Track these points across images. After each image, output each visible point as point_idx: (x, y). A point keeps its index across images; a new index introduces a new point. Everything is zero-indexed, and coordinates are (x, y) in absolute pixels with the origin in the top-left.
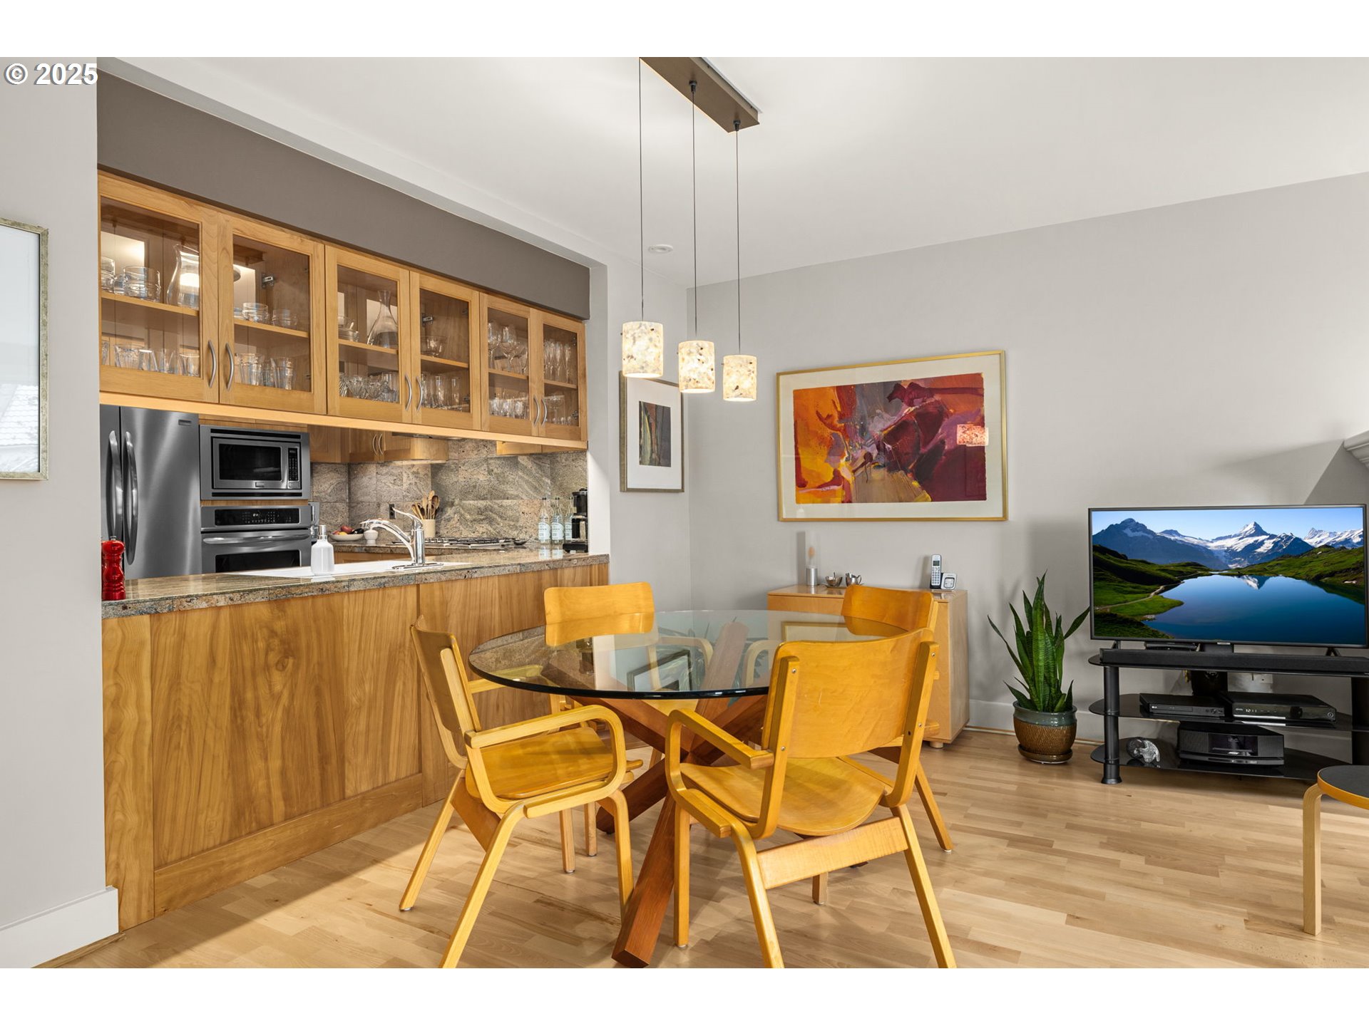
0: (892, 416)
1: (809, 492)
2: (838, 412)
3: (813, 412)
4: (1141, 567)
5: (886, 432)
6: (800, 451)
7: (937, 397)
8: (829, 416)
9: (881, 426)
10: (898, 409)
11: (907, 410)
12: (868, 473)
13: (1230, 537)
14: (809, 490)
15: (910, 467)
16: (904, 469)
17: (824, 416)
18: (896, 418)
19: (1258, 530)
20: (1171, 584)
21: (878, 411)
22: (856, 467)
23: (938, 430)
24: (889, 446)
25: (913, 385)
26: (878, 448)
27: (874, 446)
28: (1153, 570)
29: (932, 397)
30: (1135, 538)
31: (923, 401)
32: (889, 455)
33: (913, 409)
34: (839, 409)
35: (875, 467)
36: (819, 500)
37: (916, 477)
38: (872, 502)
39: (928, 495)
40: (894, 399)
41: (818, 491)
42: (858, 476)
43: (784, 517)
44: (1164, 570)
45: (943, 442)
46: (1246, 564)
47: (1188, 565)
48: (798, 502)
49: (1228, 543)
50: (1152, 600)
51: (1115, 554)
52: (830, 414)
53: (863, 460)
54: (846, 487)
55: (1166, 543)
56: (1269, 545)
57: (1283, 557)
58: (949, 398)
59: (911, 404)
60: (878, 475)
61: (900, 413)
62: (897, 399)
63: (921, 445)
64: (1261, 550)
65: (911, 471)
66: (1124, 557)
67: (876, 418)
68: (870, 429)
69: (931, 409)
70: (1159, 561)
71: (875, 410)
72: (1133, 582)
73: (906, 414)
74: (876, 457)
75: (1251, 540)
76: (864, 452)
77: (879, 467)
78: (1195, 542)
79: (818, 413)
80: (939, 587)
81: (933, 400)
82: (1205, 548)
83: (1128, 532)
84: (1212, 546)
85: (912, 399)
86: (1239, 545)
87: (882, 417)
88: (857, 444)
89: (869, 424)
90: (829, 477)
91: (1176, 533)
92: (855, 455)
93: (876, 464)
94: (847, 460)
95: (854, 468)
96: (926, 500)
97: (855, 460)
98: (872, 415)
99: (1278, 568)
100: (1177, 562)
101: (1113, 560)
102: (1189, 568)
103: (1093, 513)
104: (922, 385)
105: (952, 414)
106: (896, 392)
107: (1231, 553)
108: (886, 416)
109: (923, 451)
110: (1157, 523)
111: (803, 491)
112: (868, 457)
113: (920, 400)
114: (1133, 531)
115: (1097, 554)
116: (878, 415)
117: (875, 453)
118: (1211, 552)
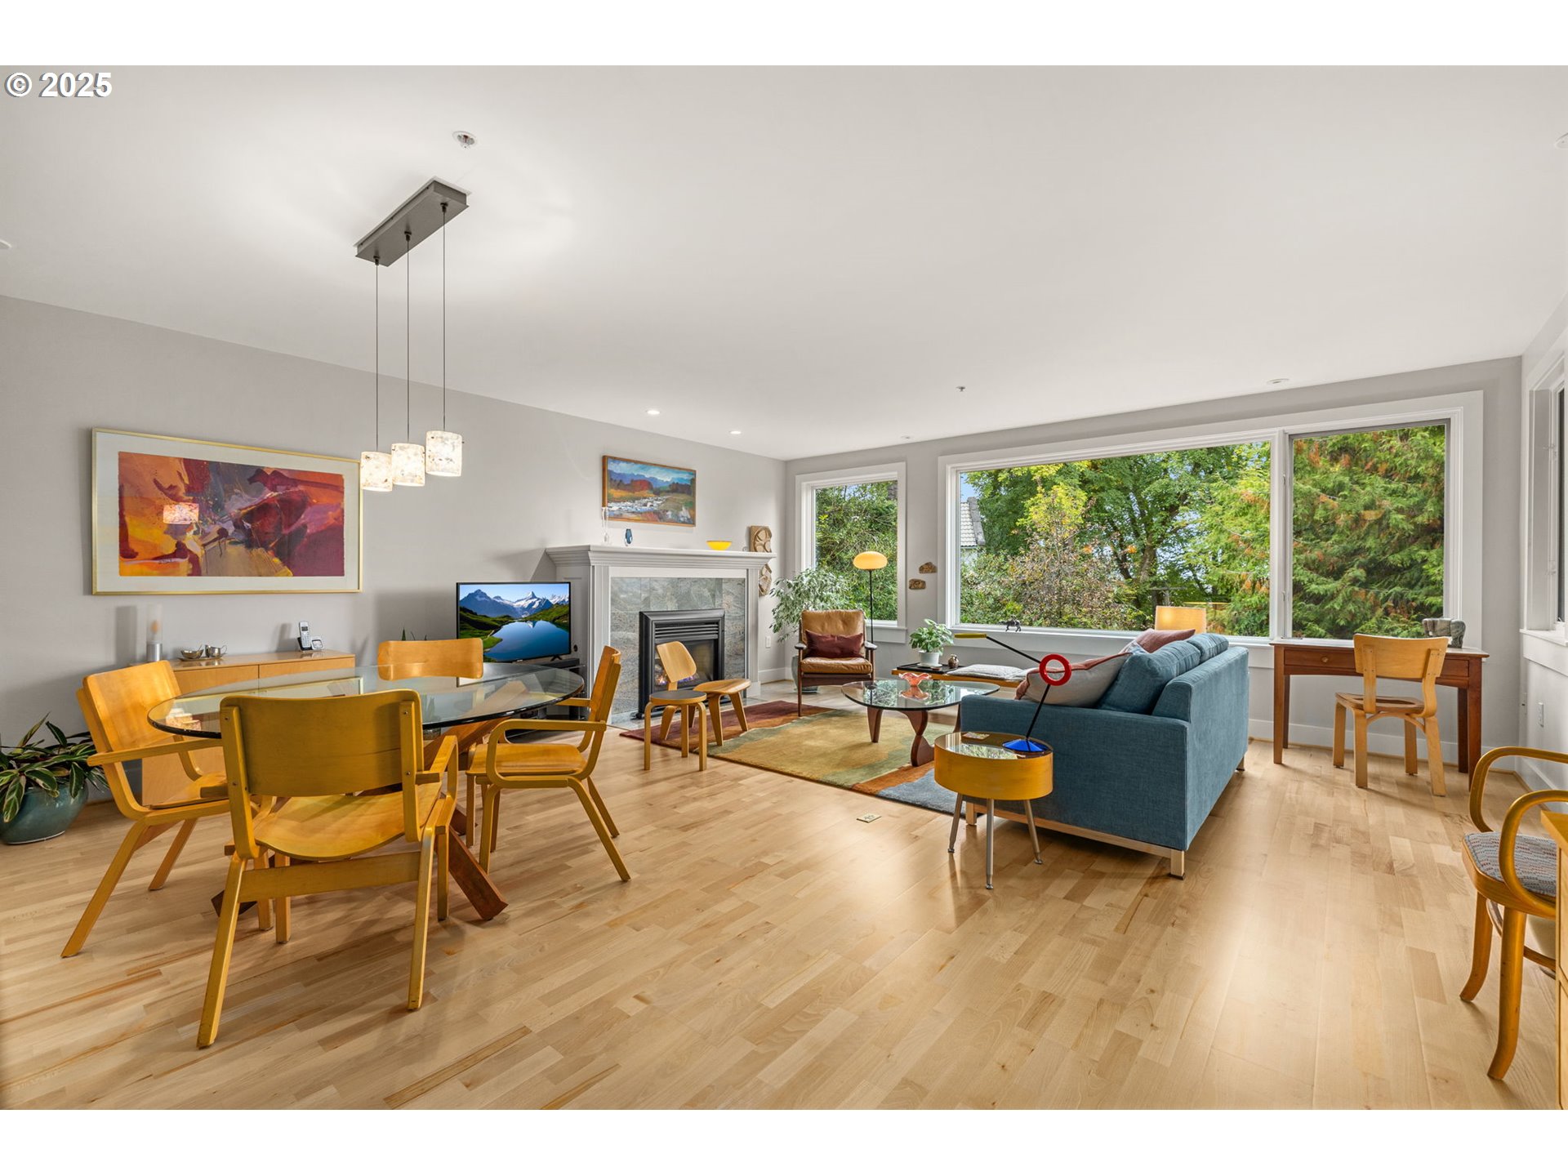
0: (253, 497)
1: (141, 564)
2: (185, 484)
3: (149, 479)
4: (484, 620)
5: (245, 511)
6: (127, 519)
7: (301, 488)
8: (171, 487)
9: (239, 505)
10: (260, 492)
11: (269, 494)
12: (222, 548)
13: (523, 600)
14: (138, 562)
15: (271, 546)
16: (264, 545)
17: (166, 486)
18: (257, 500)
19: (534, 596)
20: (497, 629)
21: (236, 490)
22: (207, 541)
23: (301, 516)
24: (248, 525)
25: (277, 473)
26: (235, 525)
27: (231, 522)
28: (488, 621)
29: (296, 486)
30: (481, 601)
31: (287, 489)
32: (249, 533)
33: (276, 494)
34: (187, 482)
35: (230, 543)
36: (155, 572)
37: (277, 554)
38: (227, 575)
39: (289, 571)
40: (255, 482)
41: (154, 563)
42: (209, 550)
43: (98, 590)
44: (494, 621)
45: (305, 526)
46: (528, 614)
47: (505, 617)
48: (121, 574)
49: (522, 603)
50: (489, 639)
51: (471, 612)
52: (174, 485)
53: (216, 536)
54: (194, 560)
55: (496, 604)
56: (537, 604)
57: (542, 610)
58: (313, 490)
59: (273, 489)
60: (235, 551)
61: (261, 496)
62: (258, 483)
63: (283, 527)
64: (534, 607)
65: (272, 548)
66: (476, 614)
67: (234, 497)
68: (226, 506)
69: (295, 497)
70: (493, 616)
71: (232, 489)
72: (479, 629)
73: (268, 498)
74: (233, 533)
75: (530, 601)
76: (217, 527)
77: (236, 543)
78: (508, 603)
79: (156, 482)
80: (311, 648)
81: (297, 490)
82: (512, 607)
83: (478, 598)
84: (515, 605)
85: (276, 486)
86: (525, 604)
87: (241, 496)
88: (209, 519)
89: (225, 501)
90: (171, 549)
91: (500, 598)
92: (206, 529)
93: (233, 540)
94: (195, 533)
95: (204, 543)
96: (287, 575)
97: (205, 534)
98: (229, 492)
99: (540, 616)
100: (500, 615)
101: (470, 616)
102: (505, 619)
103: (461, 586)
104: (285, 474)
105: (314, 504)
106: (258, 475)
107: (523, 609)
108: (246, 496)
109: (285, 532)
110: (491, 592)
111: (131, 564)
112: (223, 533)
113: (284, 487)
114: (481, 597)
115: (462, 612)
116: (237, 494)
117: (231, 530)
118: (514, 609)
